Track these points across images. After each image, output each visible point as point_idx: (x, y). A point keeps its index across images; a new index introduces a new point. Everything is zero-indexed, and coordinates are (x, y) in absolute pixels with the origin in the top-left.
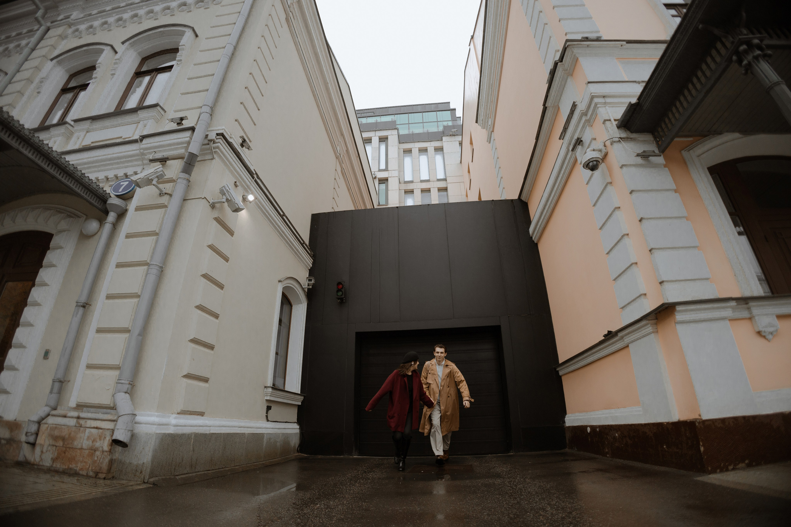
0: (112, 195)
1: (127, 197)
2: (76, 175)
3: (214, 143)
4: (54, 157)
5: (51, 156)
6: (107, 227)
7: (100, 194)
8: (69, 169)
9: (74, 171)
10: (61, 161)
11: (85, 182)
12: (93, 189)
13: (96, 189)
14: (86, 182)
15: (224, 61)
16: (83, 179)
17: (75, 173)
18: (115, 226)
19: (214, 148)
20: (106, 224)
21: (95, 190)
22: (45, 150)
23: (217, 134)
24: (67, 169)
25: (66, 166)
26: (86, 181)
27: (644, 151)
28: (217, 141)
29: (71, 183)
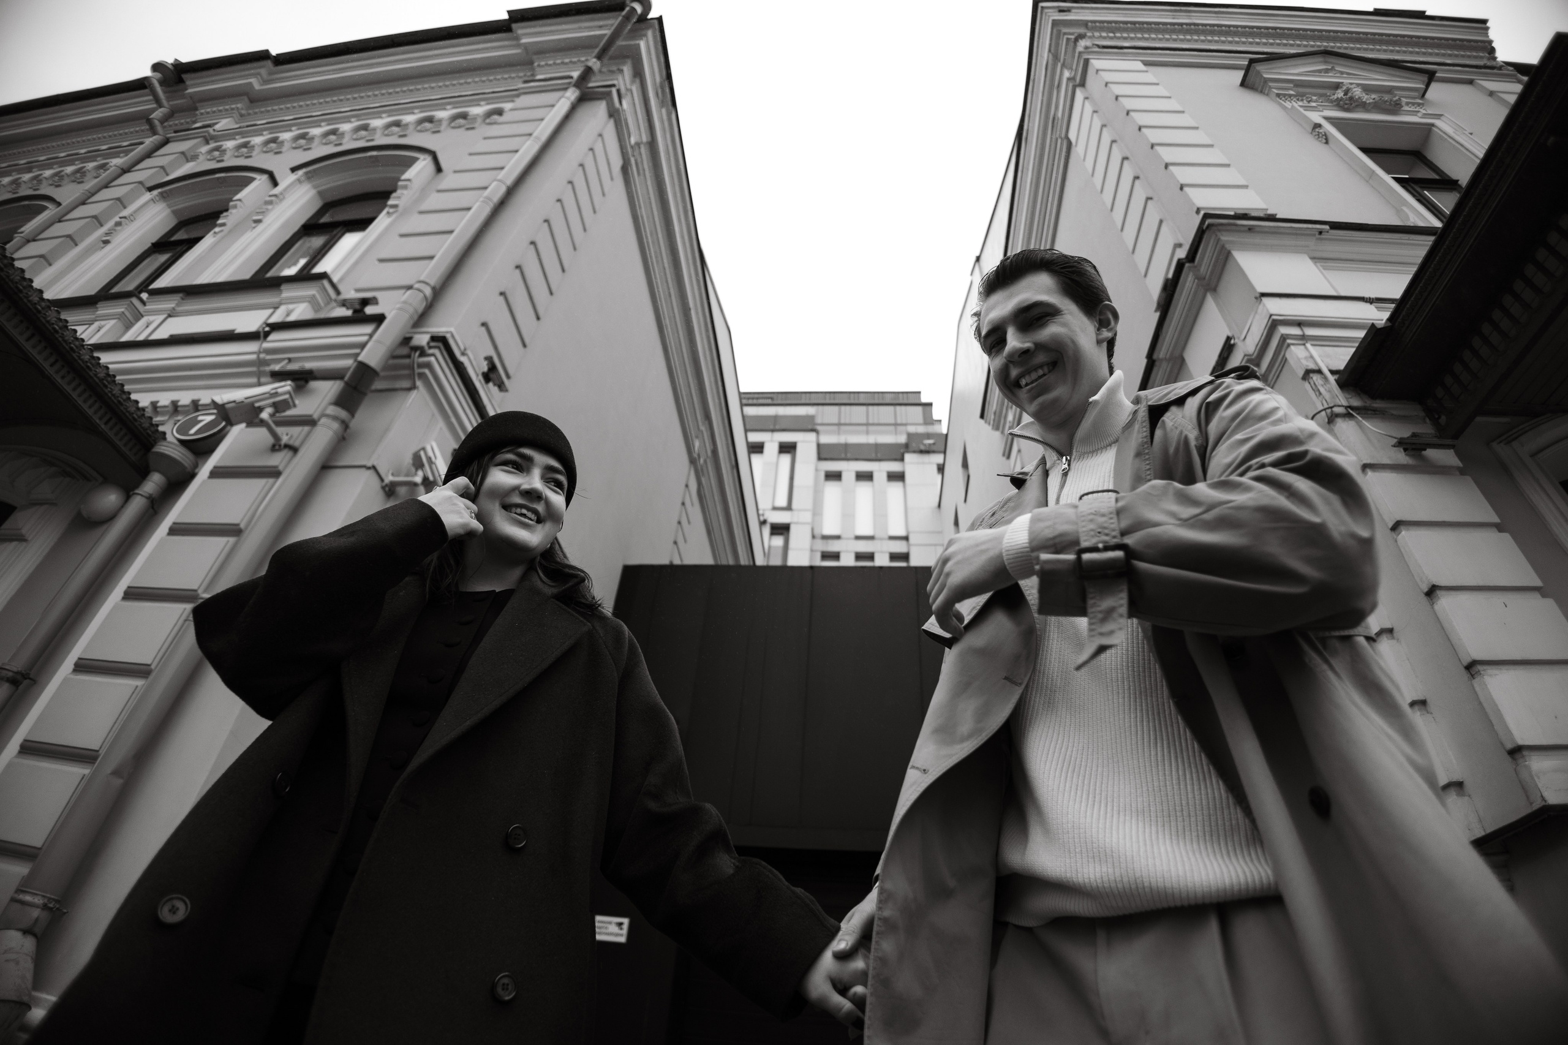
0: (169, 437)
1: (202, 448)
2: (91, 374)
3: (423, 353)
4: (48, 322)
5: (42, 319)
6: (137, 504)
7: (142, 430)
8: (79, 357)
9: (89, 364)
10: (63, 334)
11: (110, 395)
12: (127, 414)
13: (135, 415)
14: (114, 395)
15: (480, 210)
16: (106, 387)
17: (91, 370)
18: (158, 505)
19: (420, 366)
20: (135, 496)
21: (130, 417)
22: (29, 301)
23: (434, 338)
24: (74, 355)
25: (72, 348)
26: (114, 392)
27: (1413, 433)
28: (431, 351)
29: (74, 389)
